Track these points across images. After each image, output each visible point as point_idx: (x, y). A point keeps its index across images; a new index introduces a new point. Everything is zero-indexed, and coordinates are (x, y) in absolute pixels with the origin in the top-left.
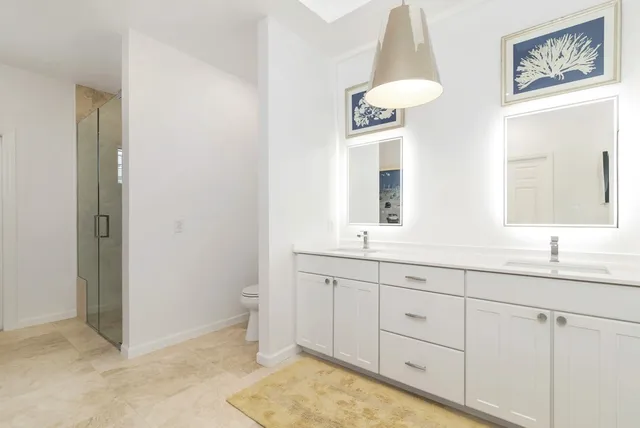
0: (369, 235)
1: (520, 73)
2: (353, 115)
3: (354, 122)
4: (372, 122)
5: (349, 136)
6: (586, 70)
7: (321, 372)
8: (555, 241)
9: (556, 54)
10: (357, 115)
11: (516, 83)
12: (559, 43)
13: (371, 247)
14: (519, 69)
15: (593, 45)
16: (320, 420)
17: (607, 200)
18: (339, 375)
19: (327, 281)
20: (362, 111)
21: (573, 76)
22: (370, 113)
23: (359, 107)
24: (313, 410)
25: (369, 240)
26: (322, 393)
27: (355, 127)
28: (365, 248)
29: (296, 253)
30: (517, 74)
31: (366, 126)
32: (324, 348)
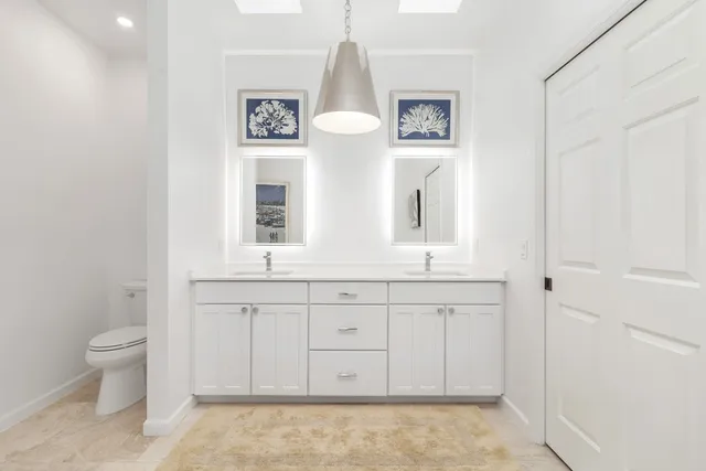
0: (272, 257)
1: (403, 123)
2: (248, 122)
3: (249, 131)
4: (271, 135)
5: (241, 144)
6: (441, 134)
7: (242, 416)
8: (428, 254)
9: (425, 117)
10: (252, 124)
11: (400, 131)
12: (427, 109)
13: (274, 269)
14: (402, 120)
15: (445, 117)
16: (277, 460)
17: (419, 225)
18: (263, 413)
19: (244, 310)
20: (260, 120)
21: (434, 136)
22: (270, 124)
23: (257, 115)
24: (262, 453)
25: (272, 262)
26: (261, 435)
27: (249, 135)
28: (268, 269)
29: (193, 282)
30: (400, 124)
31: (263, 137)
32: (238, 389)
